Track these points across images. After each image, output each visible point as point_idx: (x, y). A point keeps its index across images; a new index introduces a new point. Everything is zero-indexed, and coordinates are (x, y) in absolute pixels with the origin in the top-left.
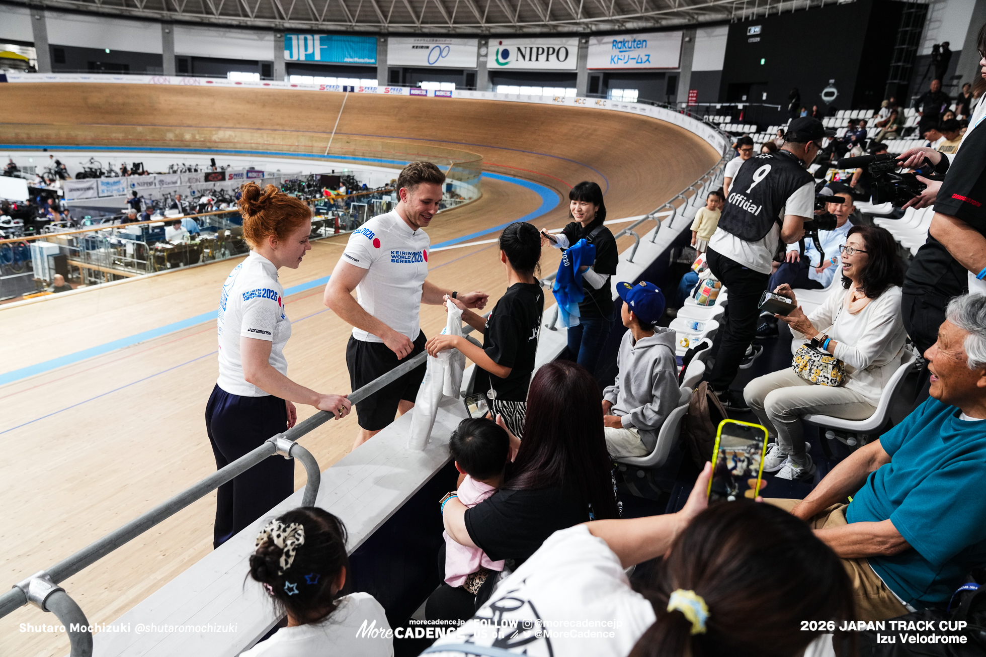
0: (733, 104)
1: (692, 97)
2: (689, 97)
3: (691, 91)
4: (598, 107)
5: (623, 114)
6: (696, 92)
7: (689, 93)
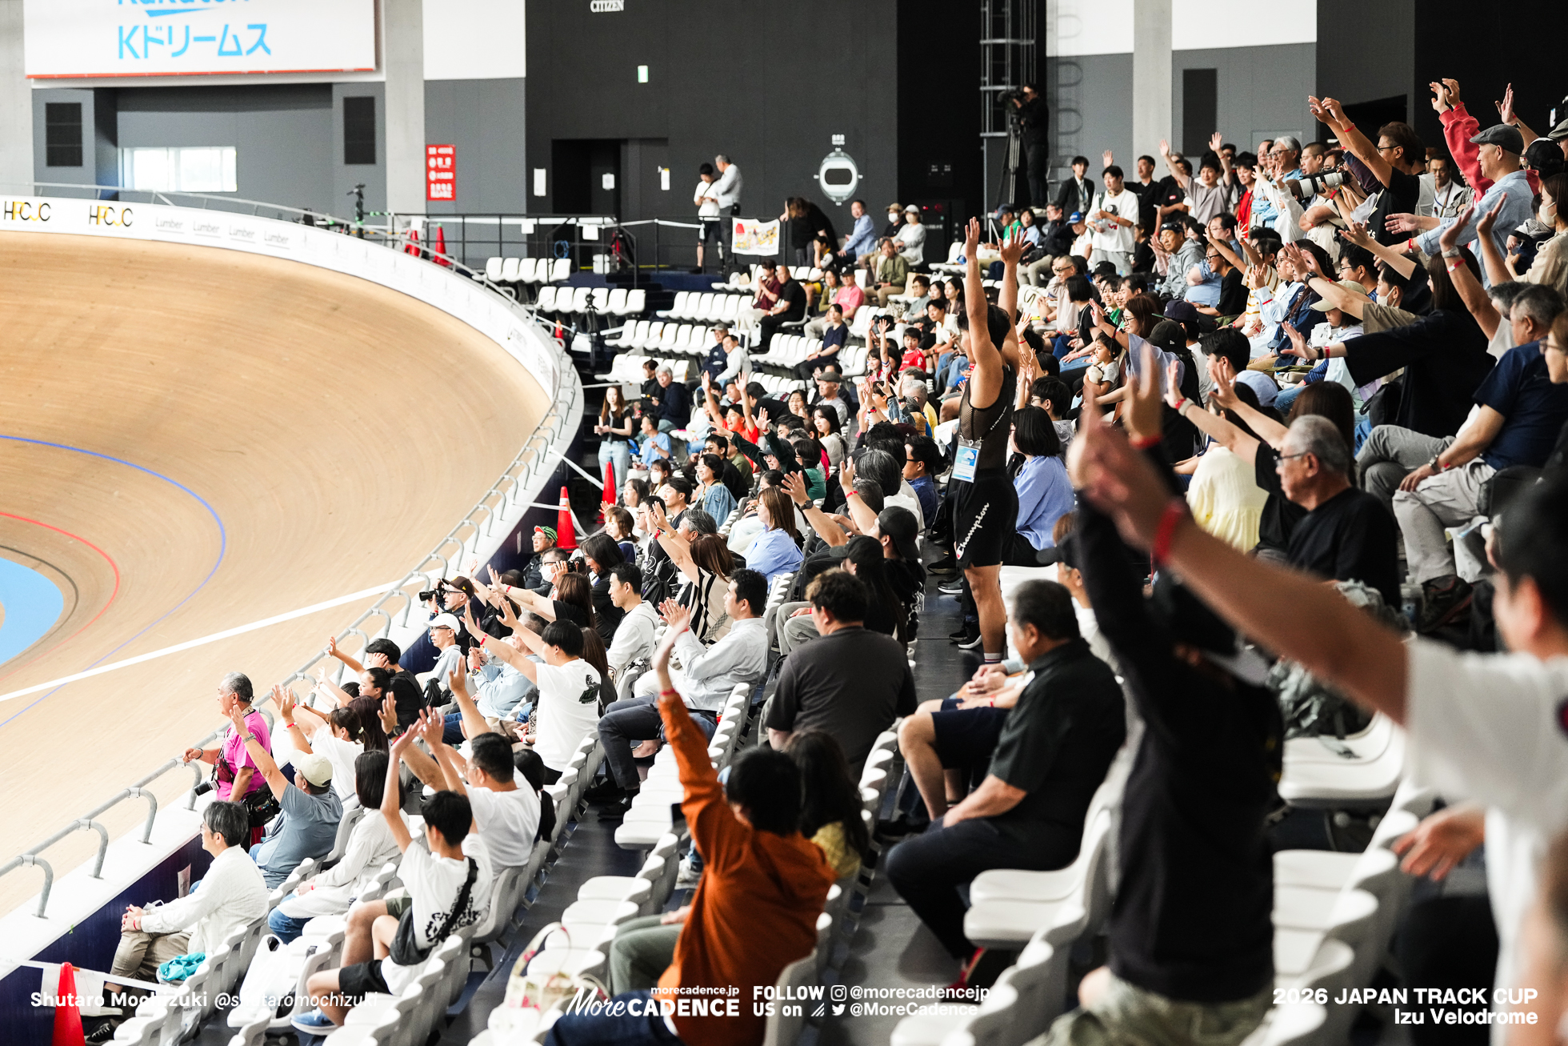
0: (572, 221)
1: (437, 169)
2: (428, 169)
3: (432, 151)
4: (101, 229)
5: (206, 255)
6: (450, 151)
7: (428, 157)
